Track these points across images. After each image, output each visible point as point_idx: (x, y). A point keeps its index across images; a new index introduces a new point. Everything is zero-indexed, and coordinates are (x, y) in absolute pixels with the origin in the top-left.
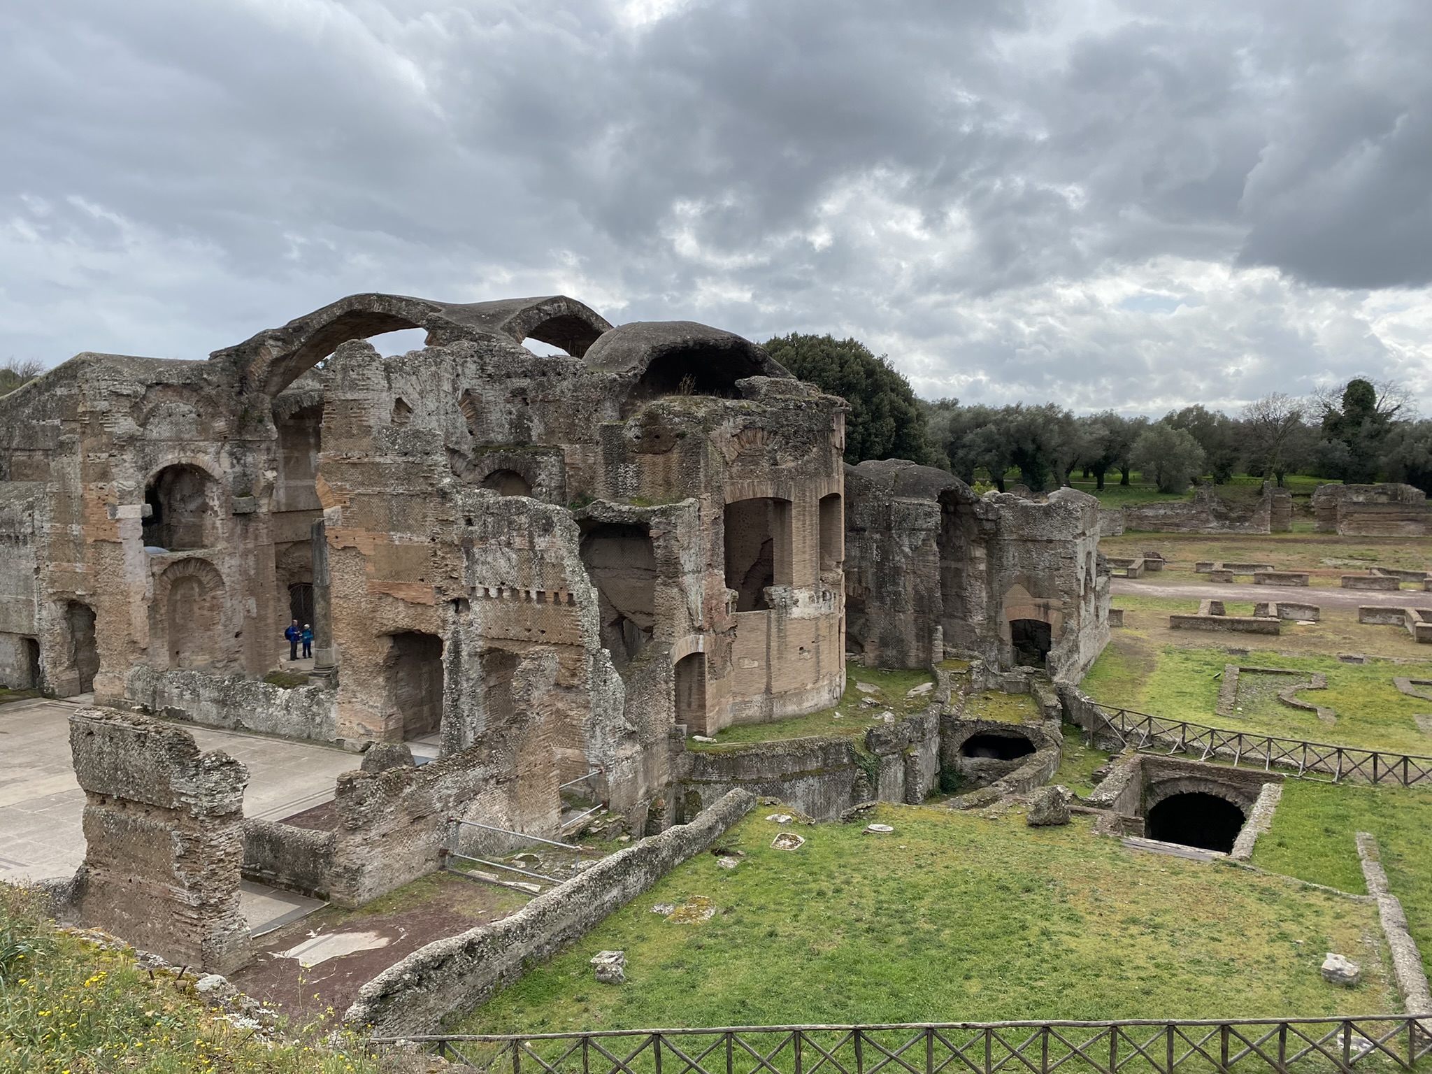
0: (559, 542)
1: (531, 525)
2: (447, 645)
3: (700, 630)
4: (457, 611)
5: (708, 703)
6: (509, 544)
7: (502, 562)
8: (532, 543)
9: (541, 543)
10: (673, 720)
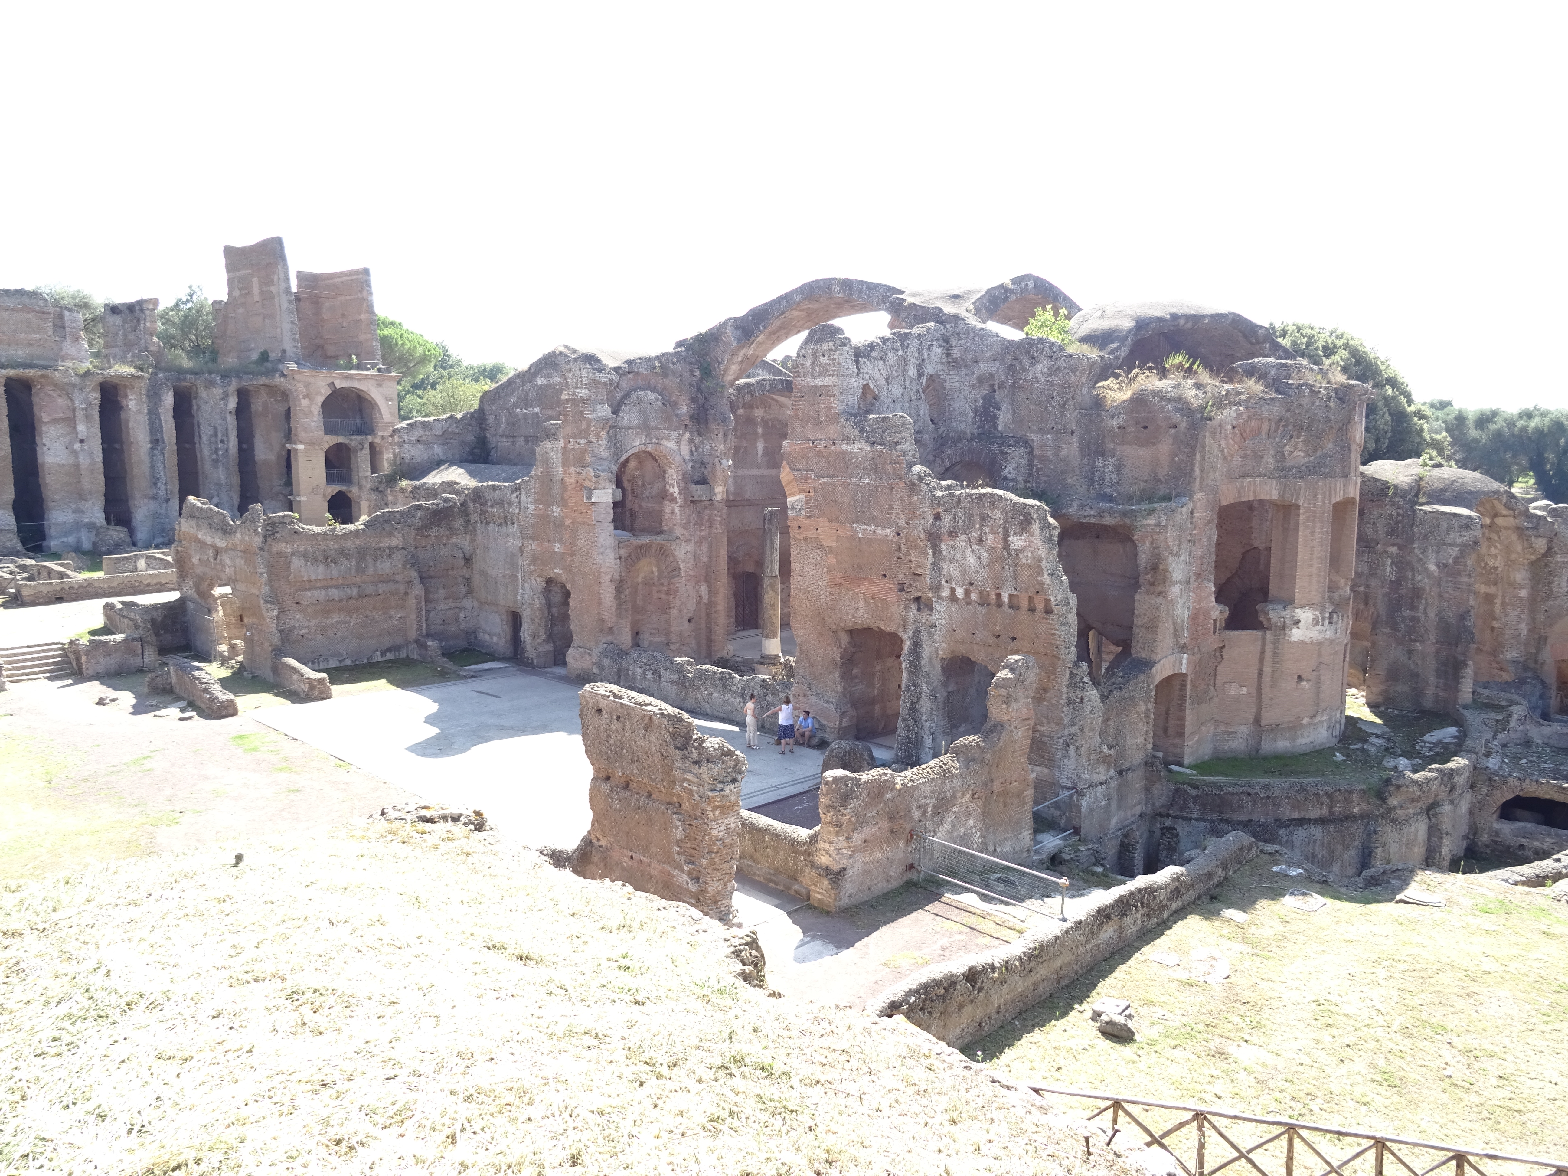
0: (1038, 542)
1: (1006, 521)
2: (907, 645)
3: (1183, 648)
4: (919, 609)
5: (1188, 731)
6: (980, 541)
7: (972, 560)
8: (1006, 541)
9: (1017, 542)
10: (1150, 746)
